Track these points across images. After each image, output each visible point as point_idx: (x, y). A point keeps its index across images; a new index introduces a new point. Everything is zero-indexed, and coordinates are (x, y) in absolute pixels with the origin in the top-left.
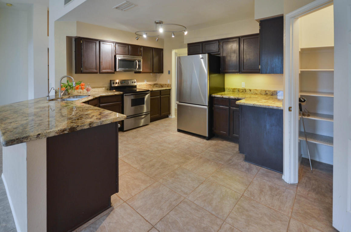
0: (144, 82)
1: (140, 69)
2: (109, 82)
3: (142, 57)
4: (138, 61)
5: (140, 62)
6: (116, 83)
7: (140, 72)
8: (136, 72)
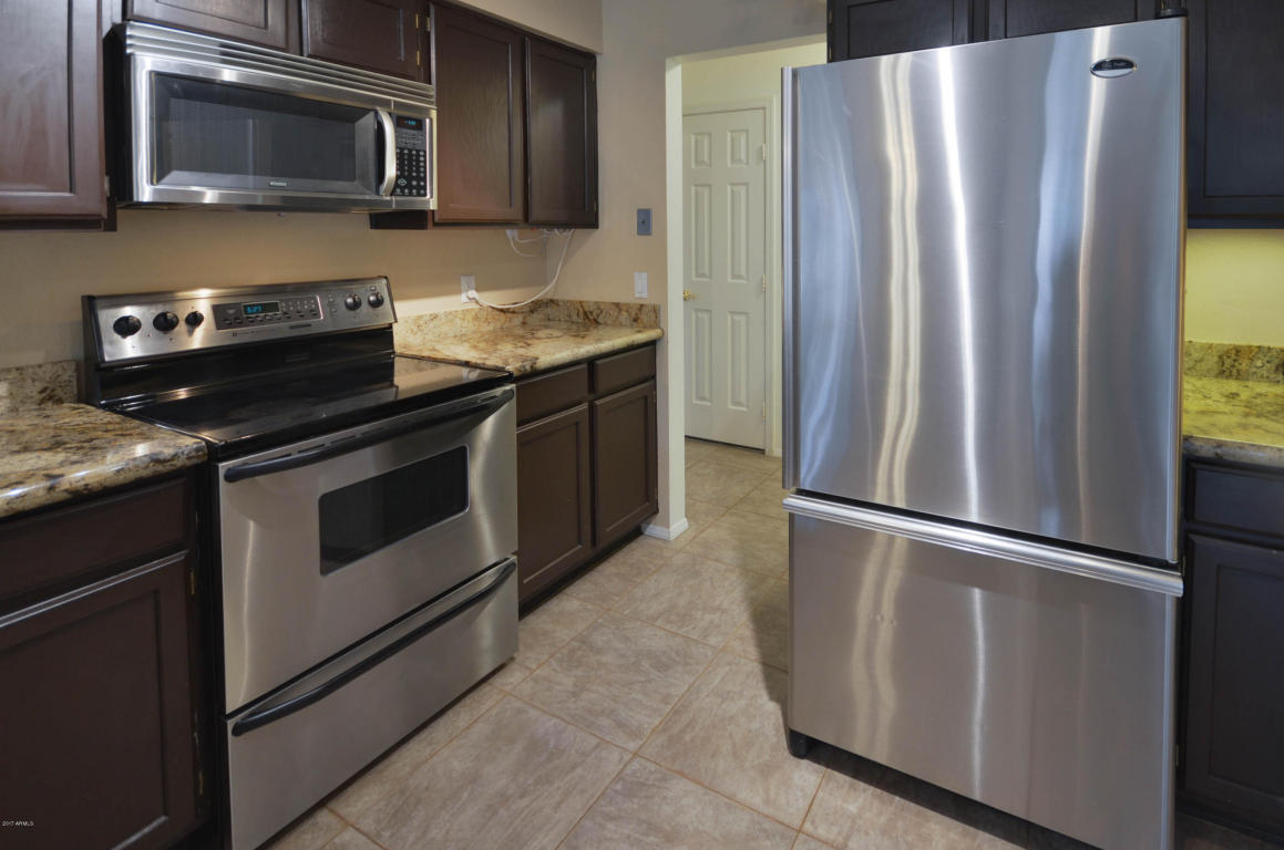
0: (459, 292)
1: (421, 191)
2: (78, 316)
3: (432, 89)
4: (400, 122)
5: (420, 125)
6: (194, 320)
7: (416, 220)
8: (385, 220)
